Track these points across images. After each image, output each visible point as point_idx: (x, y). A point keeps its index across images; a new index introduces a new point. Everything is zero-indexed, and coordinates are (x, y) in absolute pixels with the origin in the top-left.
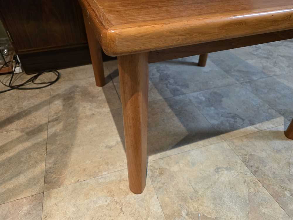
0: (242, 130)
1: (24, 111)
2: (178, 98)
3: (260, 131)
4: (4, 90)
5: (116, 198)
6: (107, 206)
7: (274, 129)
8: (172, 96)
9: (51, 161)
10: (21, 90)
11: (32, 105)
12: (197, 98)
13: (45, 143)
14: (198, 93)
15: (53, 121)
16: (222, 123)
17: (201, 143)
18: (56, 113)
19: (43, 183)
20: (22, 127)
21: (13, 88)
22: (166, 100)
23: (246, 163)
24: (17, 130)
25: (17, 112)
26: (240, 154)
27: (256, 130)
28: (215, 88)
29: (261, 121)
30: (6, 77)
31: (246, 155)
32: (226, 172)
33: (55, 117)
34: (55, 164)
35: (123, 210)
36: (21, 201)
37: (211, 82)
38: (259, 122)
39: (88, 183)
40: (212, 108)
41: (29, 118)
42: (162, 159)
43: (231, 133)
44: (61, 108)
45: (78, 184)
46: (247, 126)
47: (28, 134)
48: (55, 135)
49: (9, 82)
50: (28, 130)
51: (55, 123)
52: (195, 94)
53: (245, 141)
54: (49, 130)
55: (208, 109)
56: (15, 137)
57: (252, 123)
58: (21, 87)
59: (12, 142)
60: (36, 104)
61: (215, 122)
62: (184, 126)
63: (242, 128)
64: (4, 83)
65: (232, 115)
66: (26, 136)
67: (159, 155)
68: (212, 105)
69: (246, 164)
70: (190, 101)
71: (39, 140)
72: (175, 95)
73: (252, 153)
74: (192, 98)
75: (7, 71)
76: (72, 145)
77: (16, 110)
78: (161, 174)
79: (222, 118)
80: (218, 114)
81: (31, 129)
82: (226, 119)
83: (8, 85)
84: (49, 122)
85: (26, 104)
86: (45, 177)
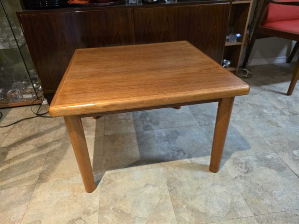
0: (179, 161)
1: (41, 133)
2: (146, 132)
3: (192, 163)
4: (33, 116)
5: (75, 194)
6: (69, 197)
7: (204, 163)
8: (143, 130)
9: (46, 167)
10: (43, 118)
11: (47, 129)
12: (160, 134)
13: (47, 154)
14: (163, 130)
15: (56, 141)
16: (168, 154)
17: (145, 166)
18: (60, 136)
19: (37, 179)
20: (36, 143)
21: (38, 115)
22: (137, 133)
23: (169, 183)
24: (32, 145)
25: (36, 133)
26: (168, 177)
27: (190, 162)
28: (178, 127)
29: (197, 156)
30: (37, 107)
31: (171, 178)
32: (151, 187)
33: (58, 138)
34: (48, 169)
35: (77, 200)
36: (23, 187)
37: (177, 123)
38: (195, 157)
39: (63, 183)
40: (167, 143)
41: (42, 137)
42: (114, 174)
43: (170, 163)
44: (64, 132)
45: (57, 182)
46: (184, 159)
47: (38, 148)
48: (54, 150)
49: (37, 111)
50: (39, 146)
51: (56, 142)
52: (160, 131)
53: (177, 169)
54: (52, 147)
55: (164, 143)
56: (30, 149)
57: (190, 157)
58: (43, 115)
59: (27, 152)
60: (49, 128)
61: (163, 153)
62: (140, 154)
63: (180, 159)
64: (34, 112)
65: (178, 149)
66: (37, 149)
67: (113, 171)
68: (168, 140)
69: (167, 184)
70: (154, 135)
71: (44, 153)
72: (145, 130)
73: (177, 178)
74: (156, 134)
75: (38, 103)
76: (62, 158)
77: (36, 131)
78: (109, 183)
79: (170, 151)
80: (168, 147)
81: (41, 145)
82: (172, 152)
83: (36, 113)
84: (53, 141)
85: (43, 128)
86: (40, 176)
